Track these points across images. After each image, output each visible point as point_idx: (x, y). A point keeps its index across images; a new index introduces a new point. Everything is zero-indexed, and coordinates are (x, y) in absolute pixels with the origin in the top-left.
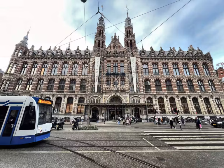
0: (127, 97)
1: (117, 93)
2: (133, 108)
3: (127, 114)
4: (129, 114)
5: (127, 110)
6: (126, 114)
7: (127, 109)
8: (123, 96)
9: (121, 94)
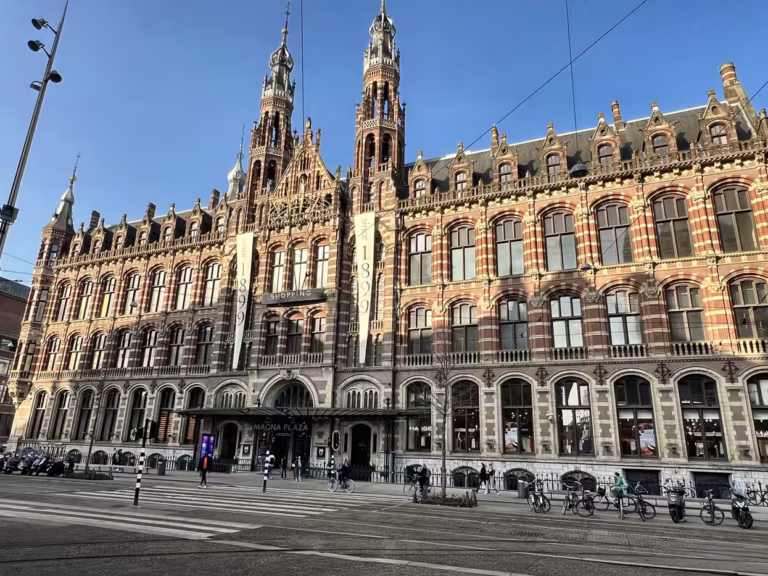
0: (325, 382)
1: (293, 371)
2: (350, 426)
3: (319, 448)
4: (324, 448)
5: (320, 435)
6: (316, 449)
7: (319, 430)
8: (313, 379)
9: (307, 372)
